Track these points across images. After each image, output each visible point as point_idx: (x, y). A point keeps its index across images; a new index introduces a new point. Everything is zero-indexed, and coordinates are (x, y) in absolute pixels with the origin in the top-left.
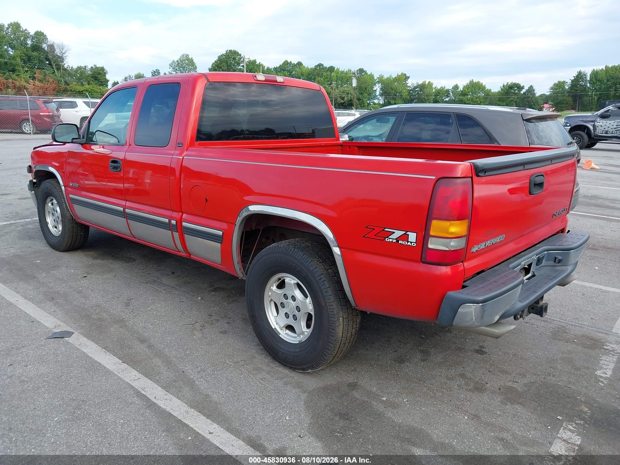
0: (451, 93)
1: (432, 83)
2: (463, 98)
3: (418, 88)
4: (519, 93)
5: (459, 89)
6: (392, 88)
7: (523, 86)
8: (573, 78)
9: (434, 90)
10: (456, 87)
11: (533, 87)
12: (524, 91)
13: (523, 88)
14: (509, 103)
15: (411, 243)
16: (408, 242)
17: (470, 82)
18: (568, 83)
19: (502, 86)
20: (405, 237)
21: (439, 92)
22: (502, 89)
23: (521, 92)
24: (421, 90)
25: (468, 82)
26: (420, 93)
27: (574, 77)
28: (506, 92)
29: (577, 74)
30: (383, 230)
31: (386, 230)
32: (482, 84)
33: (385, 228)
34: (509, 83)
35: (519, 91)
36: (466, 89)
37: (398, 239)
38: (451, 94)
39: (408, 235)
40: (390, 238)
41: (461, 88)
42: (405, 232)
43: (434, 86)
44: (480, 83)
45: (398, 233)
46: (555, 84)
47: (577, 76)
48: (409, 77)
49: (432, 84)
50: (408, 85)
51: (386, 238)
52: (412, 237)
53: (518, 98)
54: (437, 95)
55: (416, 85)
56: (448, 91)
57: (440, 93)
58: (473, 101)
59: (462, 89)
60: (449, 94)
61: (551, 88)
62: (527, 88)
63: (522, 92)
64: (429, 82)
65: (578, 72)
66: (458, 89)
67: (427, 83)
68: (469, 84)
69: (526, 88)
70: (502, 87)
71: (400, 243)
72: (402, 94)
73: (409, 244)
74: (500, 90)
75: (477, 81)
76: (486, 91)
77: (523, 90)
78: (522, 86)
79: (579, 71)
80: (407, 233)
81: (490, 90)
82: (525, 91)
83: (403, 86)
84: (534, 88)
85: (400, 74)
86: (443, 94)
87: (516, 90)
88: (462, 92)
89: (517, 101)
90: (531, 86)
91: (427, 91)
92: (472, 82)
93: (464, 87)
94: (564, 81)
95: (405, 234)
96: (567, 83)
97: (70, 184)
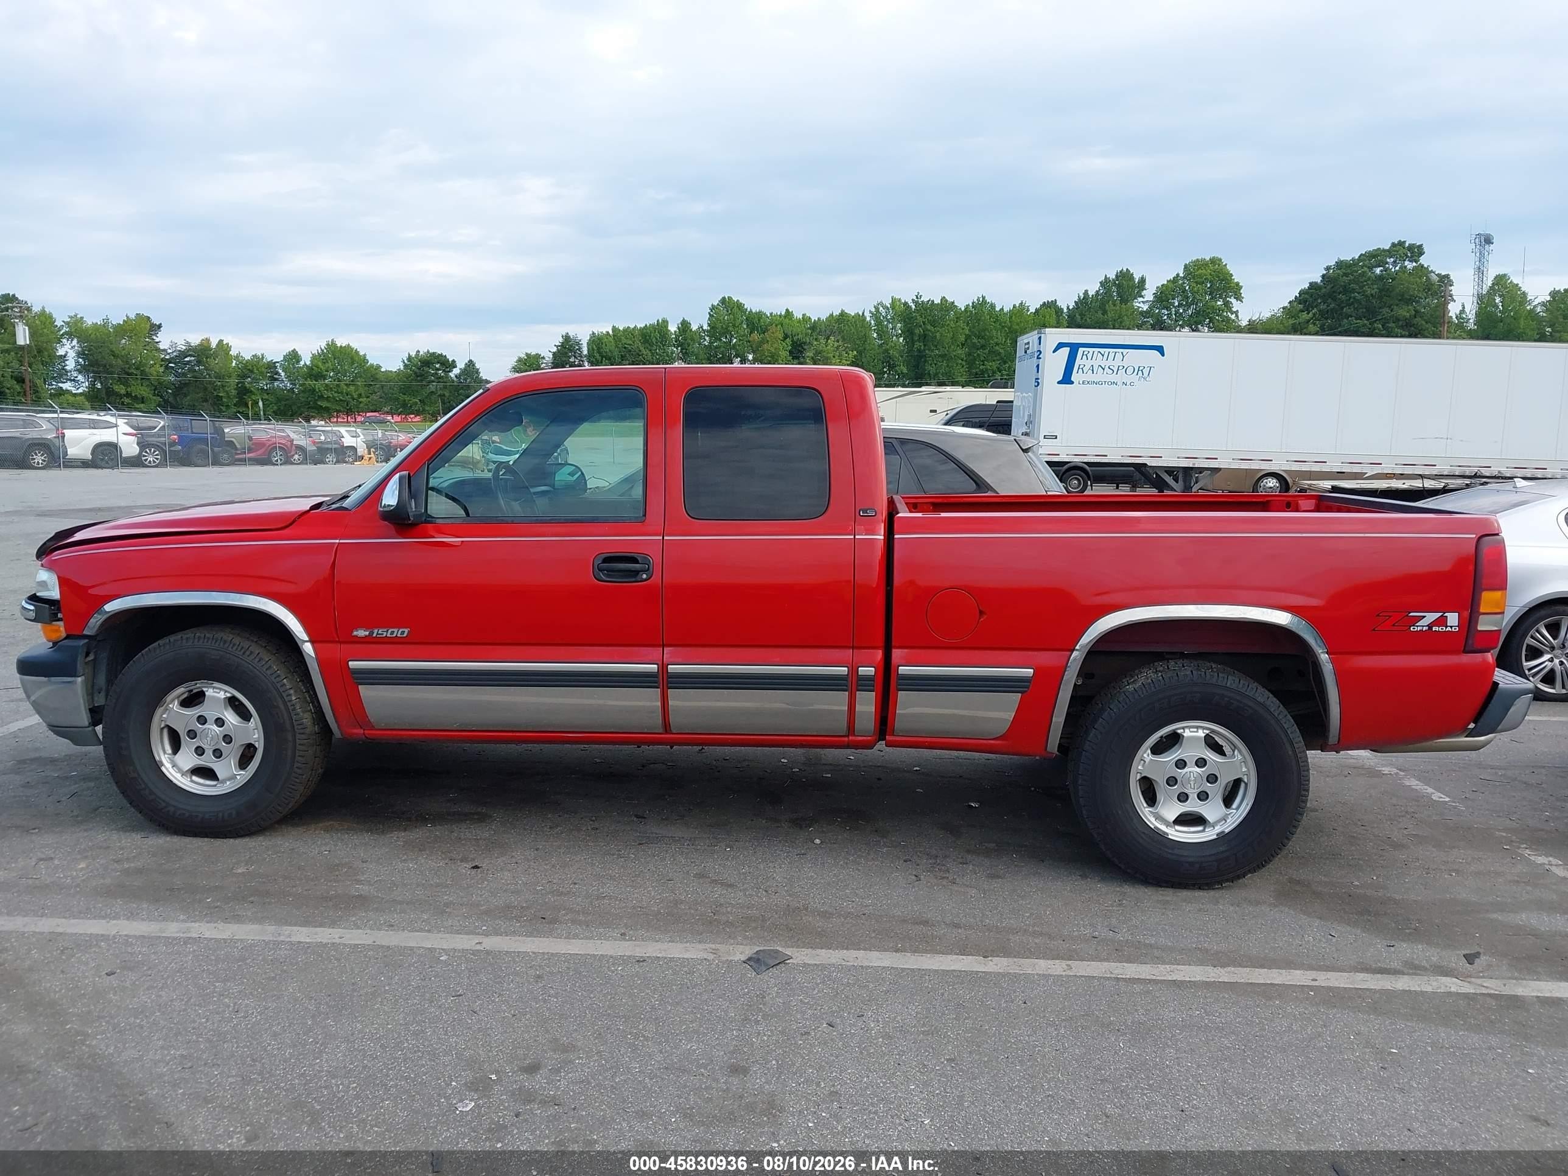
0: (280, 371)
1: (227, 344)
2: (315, 385)
3: (191, 356)
4: (447, 377)
5: (302, 363)
6: (113, 352)
7: (454, 361)
8: (555, 349)
9: (234, 362)
10: (293, 356)
11: (474, 365)
12: (456, 371)
13: (453, 365)
14: (426, 398)
15: (1451, 627)
16: (1446, 627)
17: (328, 345)
18: (547, 359)
19: (405, 359)
20: (1442, 621)
21: (250, 367)
22: (406, 366)
23: (450, 374)
24: (199, 363)
25: (323, 345)
26: (197, 368)
27: (557, 346)
28: (415, 373)
29: (561, 340)
30: (1407, 615)
31: (1411, 614)
32: (357, 352)
33: (1410, 613)
34: (421, 353)
35: (447, 372)
36: (320, 364)
37: (1430, 626)
38: (283, 374)
39: (1447, 617)
40: (1417, 626)
41: (306, 360)
42: (1441, 614)
43: (233, 353)
44: (352, 349)
45: (1431, 617)
46: (520, 360)
47: (563, 345)
48: (160, 326)
49: (228, 348)
50: (162, 346)
51: (1410, 626)
52: (1453, 619)
53: (445, 387)
54: (245, 377)
55: (184, 348)
56: (272, 365)
57: (252, 371)
58: (342, 393)
59: (308, 363)
60: (277, 373)
61: (513, 368)
62: (463, 366)
63: (452, 375)
64: (221, 341)
65: (563, 337)
66: (298, 362)
67: (214, 345)
68: (325, 351)
69: (461, 364)
70: (406, 361)
71: (1434, 630)
72: (147, 370)
73: (1449, 629)
74: (402, 368)
75: (344, 345)
76: (368, 369)
77: (454, 369)
78: (450, 360)
79: (564, 334)
80: (1446, 614)
81: (379, 367)
82: (459, 371)
83: (147, 348)
84: (477, 366)
85: (132, 316)
86: (261, 373)
87: (438, 369)
88: (310, 369)
89: (444, 395)
90: (471, 361)
91: (215, 363)
92: (331, 346)
93: (314, 357)
94: (537, 354)
95: (1442, 615)
96: (543, 358)
97: (355, 633)
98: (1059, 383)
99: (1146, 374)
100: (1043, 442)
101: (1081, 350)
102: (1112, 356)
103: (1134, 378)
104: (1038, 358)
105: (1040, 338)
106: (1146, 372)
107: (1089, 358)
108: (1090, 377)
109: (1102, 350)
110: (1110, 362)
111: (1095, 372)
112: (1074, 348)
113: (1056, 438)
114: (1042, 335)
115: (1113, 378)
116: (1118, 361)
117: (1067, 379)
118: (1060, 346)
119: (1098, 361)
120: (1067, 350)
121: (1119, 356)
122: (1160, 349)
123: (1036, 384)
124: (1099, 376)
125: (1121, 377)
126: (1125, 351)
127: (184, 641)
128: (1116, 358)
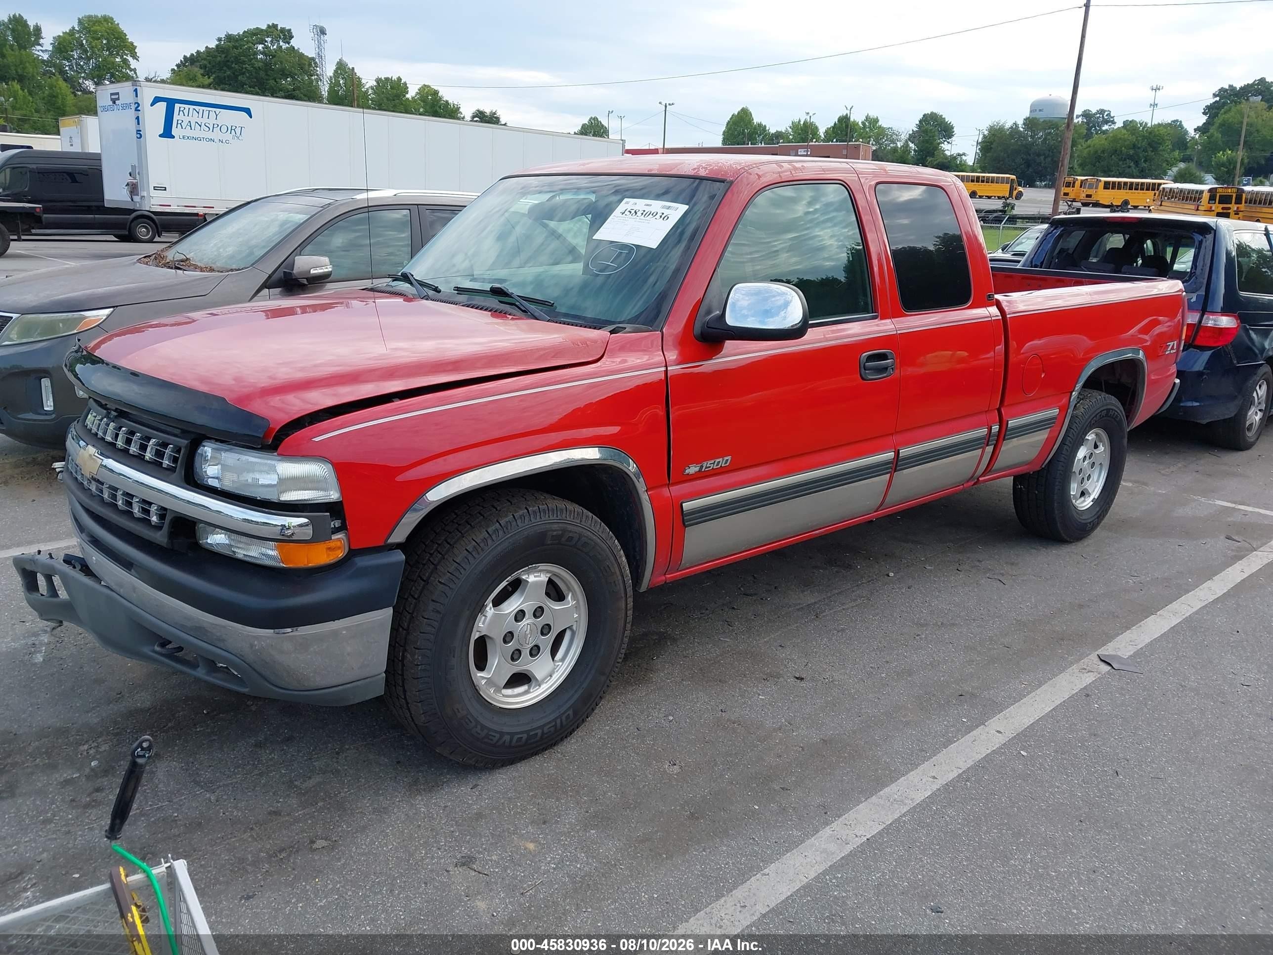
97: (687, 471)
98: (160, 136)
99: (238, 134)
100: (153, 193)
101: (177, 106)
102: (206, 114)
103: (228, 136)
104: (137, 110)
105: (136, 90)
106: (238, 130)
107: (186, 114)
108: (188, 132)
109: (197, 108)
110: (205, 120)
111: (193, 128)
112: (171, 104)
113: (165, 190)
114: (138, 88)
115: (210, 135)
116: (212, 121)
117: (167, 133)
118: (157, 100)
119: (194, 118)
120: (163, 106)
121: (212, 115)
122: (248, 111)
123: (139, 136)
124: (197, 133)
125: (216, 135)
126: (218, 110)
127: (519, 521)
128: (210, 117)
